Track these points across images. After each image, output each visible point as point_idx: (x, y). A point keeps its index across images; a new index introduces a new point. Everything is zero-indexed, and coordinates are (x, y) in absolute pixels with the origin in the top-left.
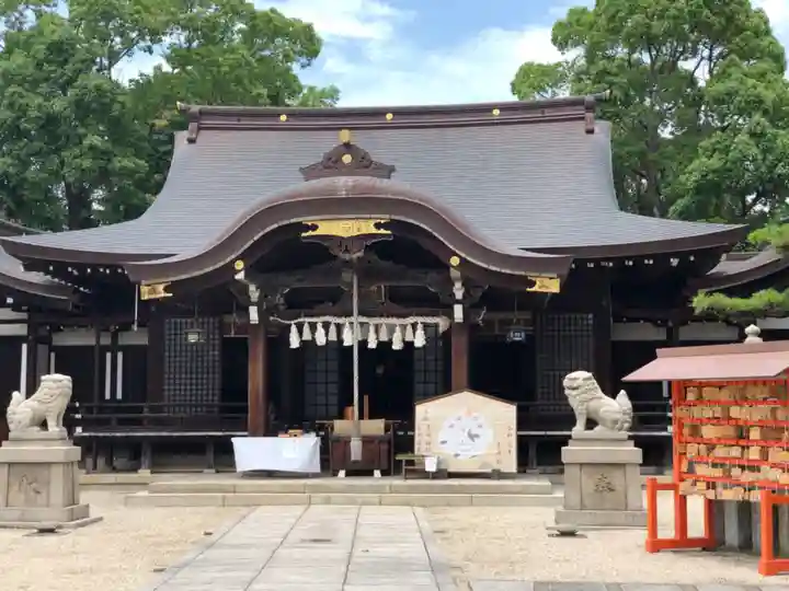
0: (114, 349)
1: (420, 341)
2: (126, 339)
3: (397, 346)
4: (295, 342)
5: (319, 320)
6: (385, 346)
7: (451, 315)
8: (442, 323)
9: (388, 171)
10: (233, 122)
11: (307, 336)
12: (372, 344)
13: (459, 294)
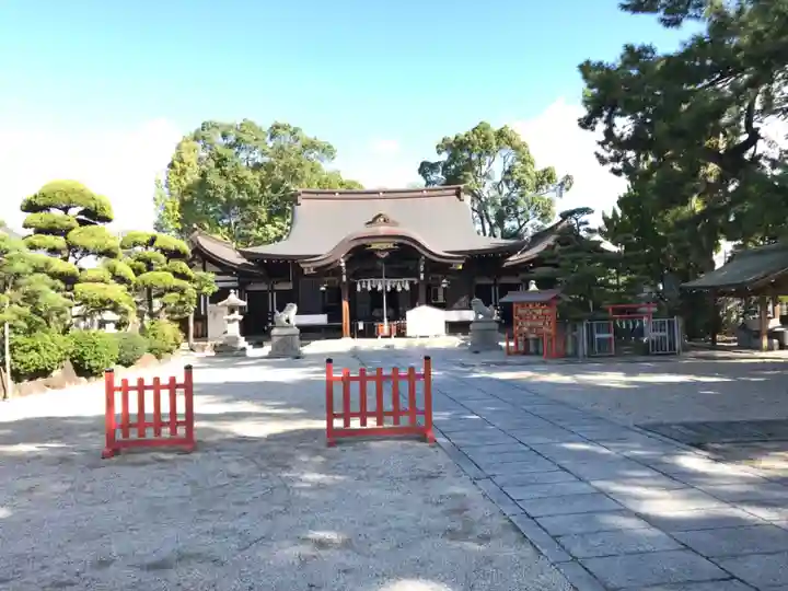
0: (272, 291)
1: (407, 287)
2: (277, 287)
3: (399, 289)
4: (359, 289)
5: (369, 280)
6: (394, 290)
7: (419, 277)
8: (416, 281)
9: (395, 224)
10: (315, 196)
11: (364, 286)
12: (389, 289)
13: (422, 269)
